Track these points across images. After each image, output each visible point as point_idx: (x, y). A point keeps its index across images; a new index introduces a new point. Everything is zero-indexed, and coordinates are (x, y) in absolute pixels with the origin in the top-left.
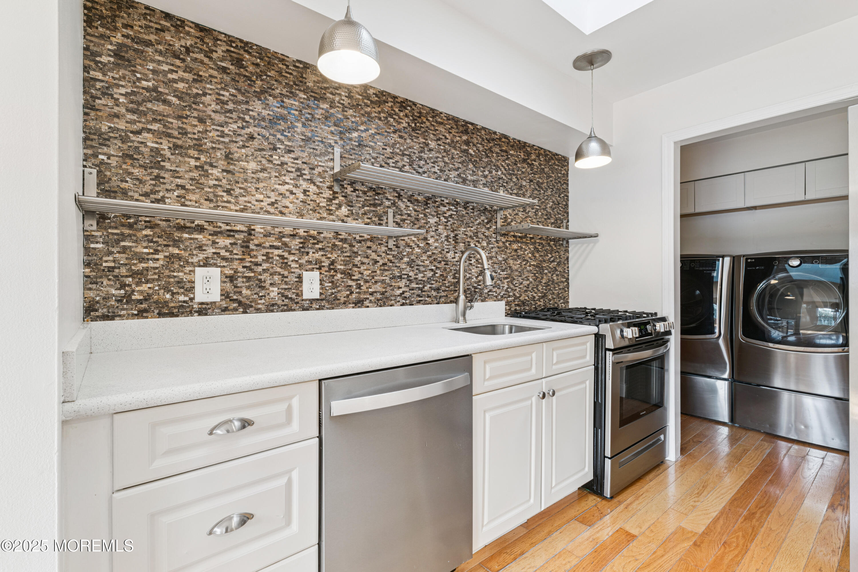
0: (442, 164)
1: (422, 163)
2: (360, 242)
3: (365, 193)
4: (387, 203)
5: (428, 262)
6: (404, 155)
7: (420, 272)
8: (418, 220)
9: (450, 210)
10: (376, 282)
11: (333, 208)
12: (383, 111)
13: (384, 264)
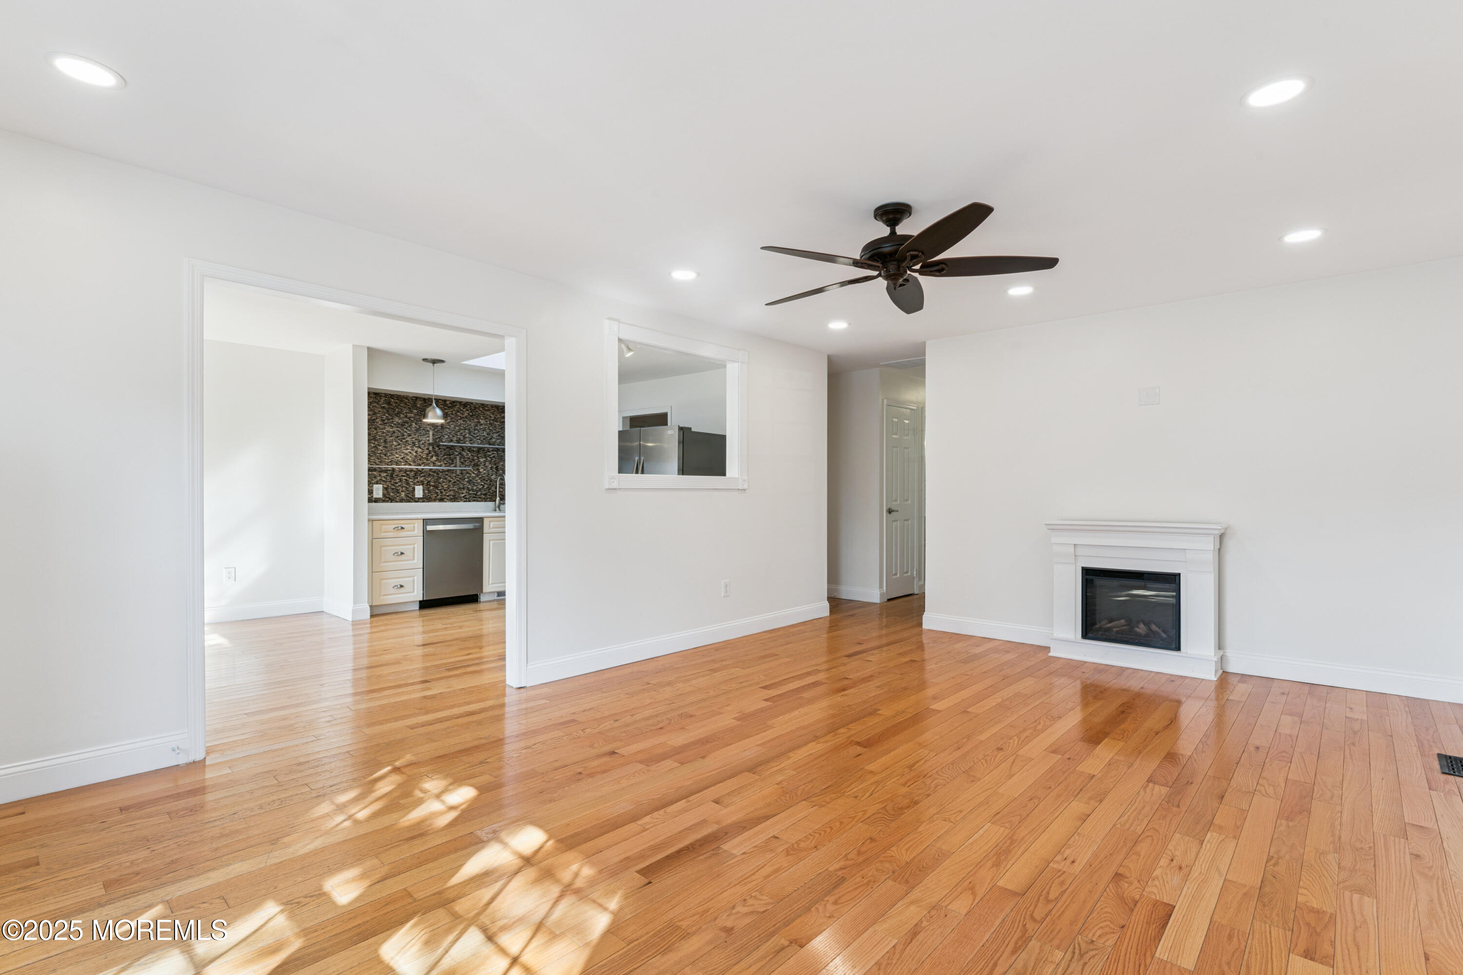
0: (488, 431)
1: (476, 431)
2: (442, 472)
3: (444, 450)
4: (456, 453)
5: (479, 481)
6: (465, 429)
7: (475, 486)
8: (474, 460)
9: (493, 454)
10: (450, 491)
11: (429, 458)
12: (454, 410)
13: (454, 482)
